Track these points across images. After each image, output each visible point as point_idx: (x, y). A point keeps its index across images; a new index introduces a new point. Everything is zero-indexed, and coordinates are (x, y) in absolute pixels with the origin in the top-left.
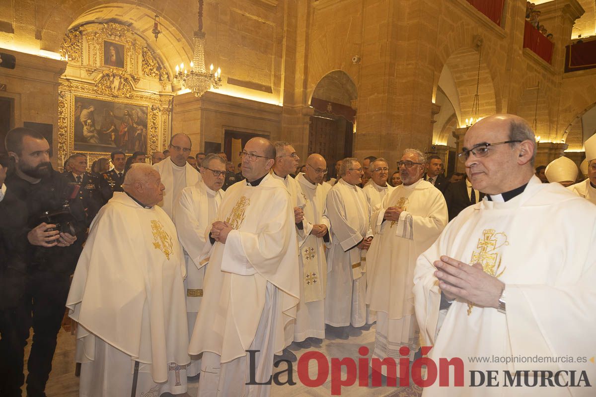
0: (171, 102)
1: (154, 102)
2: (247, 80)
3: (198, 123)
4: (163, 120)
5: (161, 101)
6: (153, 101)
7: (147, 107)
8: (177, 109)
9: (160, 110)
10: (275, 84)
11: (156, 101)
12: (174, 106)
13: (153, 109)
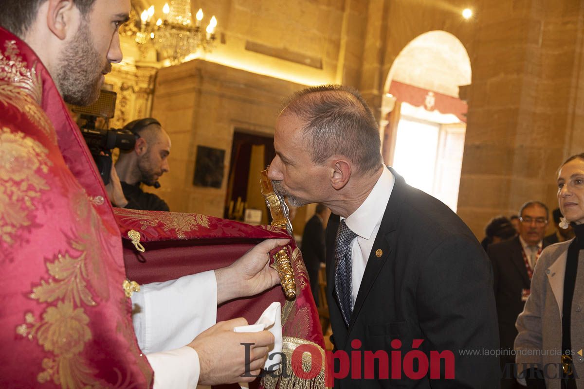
0: (153, 79)
1: (126, 78)
2: (280, 45)
3: (190, 113)
4: (137, 108)
5: (136, 76)
6: (124, 76)
7: (112, 86)
8: (161, 90)
9: (134, 92)
10: (328, 54)
11: (129, 77)
12: (157, 85)
13: (122, 89)
